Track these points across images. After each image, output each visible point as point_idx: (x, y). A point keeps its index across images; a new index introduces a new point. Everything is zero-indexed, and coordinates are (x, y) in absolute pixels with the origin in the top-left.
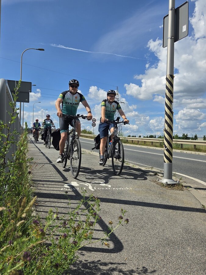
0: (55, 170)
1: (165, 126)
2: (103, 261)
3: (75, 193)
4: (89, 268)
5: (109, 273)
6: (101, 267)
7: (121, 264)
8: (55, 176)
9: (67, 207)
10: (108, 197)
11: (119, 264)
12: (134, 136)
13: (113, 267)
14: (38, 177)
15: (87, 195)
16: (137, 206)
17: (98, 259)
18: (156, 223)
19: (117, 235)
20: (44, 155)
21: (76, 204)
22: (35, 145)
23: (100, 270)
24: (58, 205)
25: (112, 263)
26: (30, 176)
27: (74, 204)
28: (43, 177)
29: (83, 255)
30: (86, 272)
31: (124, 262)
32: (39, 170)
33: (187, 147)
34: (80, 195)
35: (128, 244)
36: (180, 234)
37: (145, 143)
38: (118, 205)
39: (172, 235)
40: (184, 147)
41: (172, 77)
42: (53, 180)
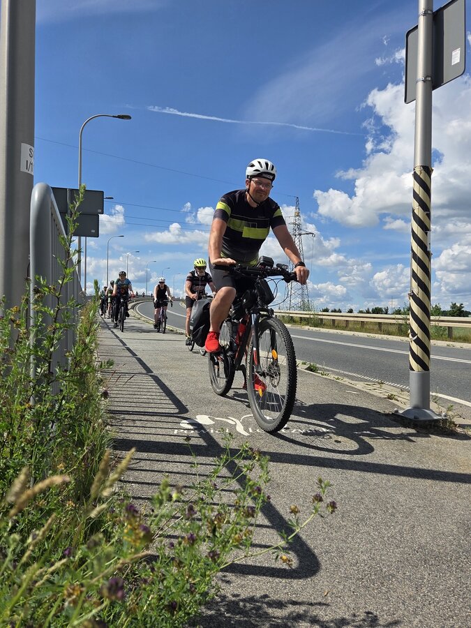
0: (158, 387)
1: (411, 286)
2: (274, 597)
3: (206, 442)
4: (243, 612)
5: (289, 624)
6: (270, 611)
7: (316, 604)
8: (159, 402)
9: (188, 471)
10: (281, 451)
11: (311, 604)
12: (337, 310)
13: (297, 610)
14: (122, 404)
15: (233, 445)
16: (349, 471)
17: (263, 594)
18: (394, 511)
19: (304, 537)
20: (134, 355)
21: (208, 465)
22: (112, 331)
23: (267, 617)
24: (170, 467)
25: (294, 603)
26: (104, 403)
27: (205, 464)
28: (133, 404)
29: (228, 582)
30: (236, 621)
31: (323, 601)
32: (123, 389)
33: (461, 334)
34: (218, 445)
35: (331, 559)
36: (453, 536)
37: (362, 326)
38: (305, 467)
39: (434, 538)
40: (456, 334)
41: (427, 170)
42: (156, 410)
